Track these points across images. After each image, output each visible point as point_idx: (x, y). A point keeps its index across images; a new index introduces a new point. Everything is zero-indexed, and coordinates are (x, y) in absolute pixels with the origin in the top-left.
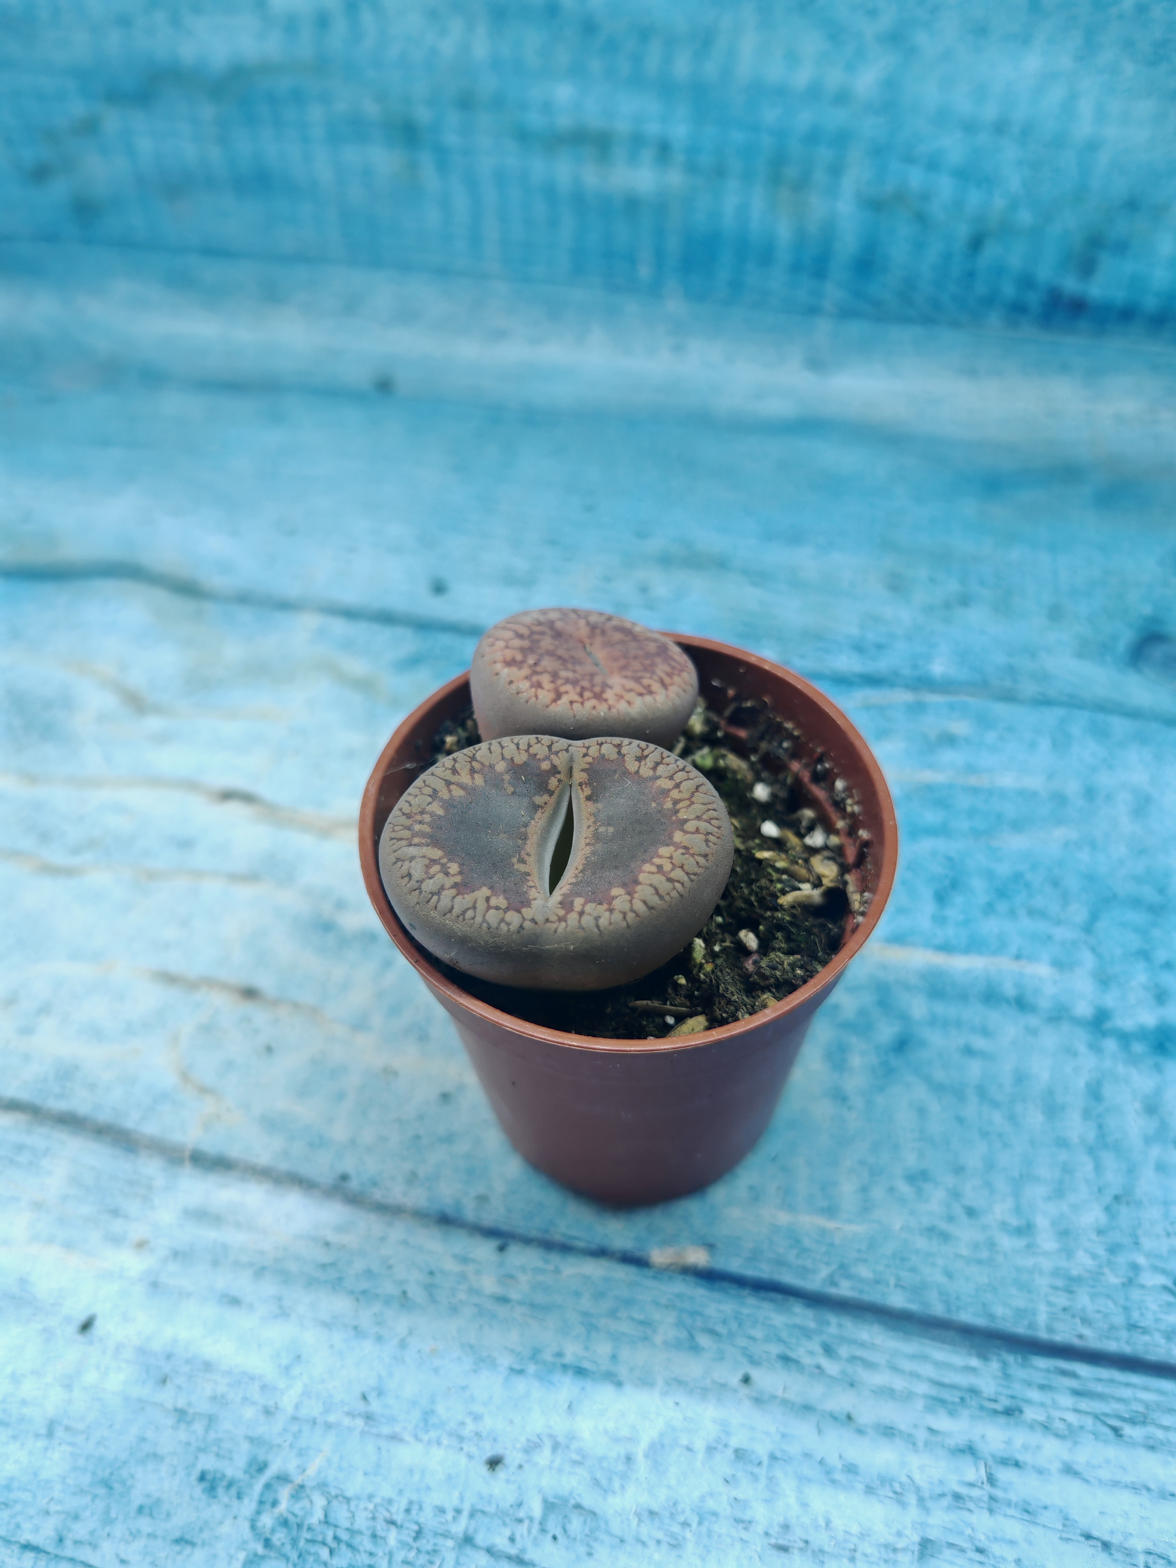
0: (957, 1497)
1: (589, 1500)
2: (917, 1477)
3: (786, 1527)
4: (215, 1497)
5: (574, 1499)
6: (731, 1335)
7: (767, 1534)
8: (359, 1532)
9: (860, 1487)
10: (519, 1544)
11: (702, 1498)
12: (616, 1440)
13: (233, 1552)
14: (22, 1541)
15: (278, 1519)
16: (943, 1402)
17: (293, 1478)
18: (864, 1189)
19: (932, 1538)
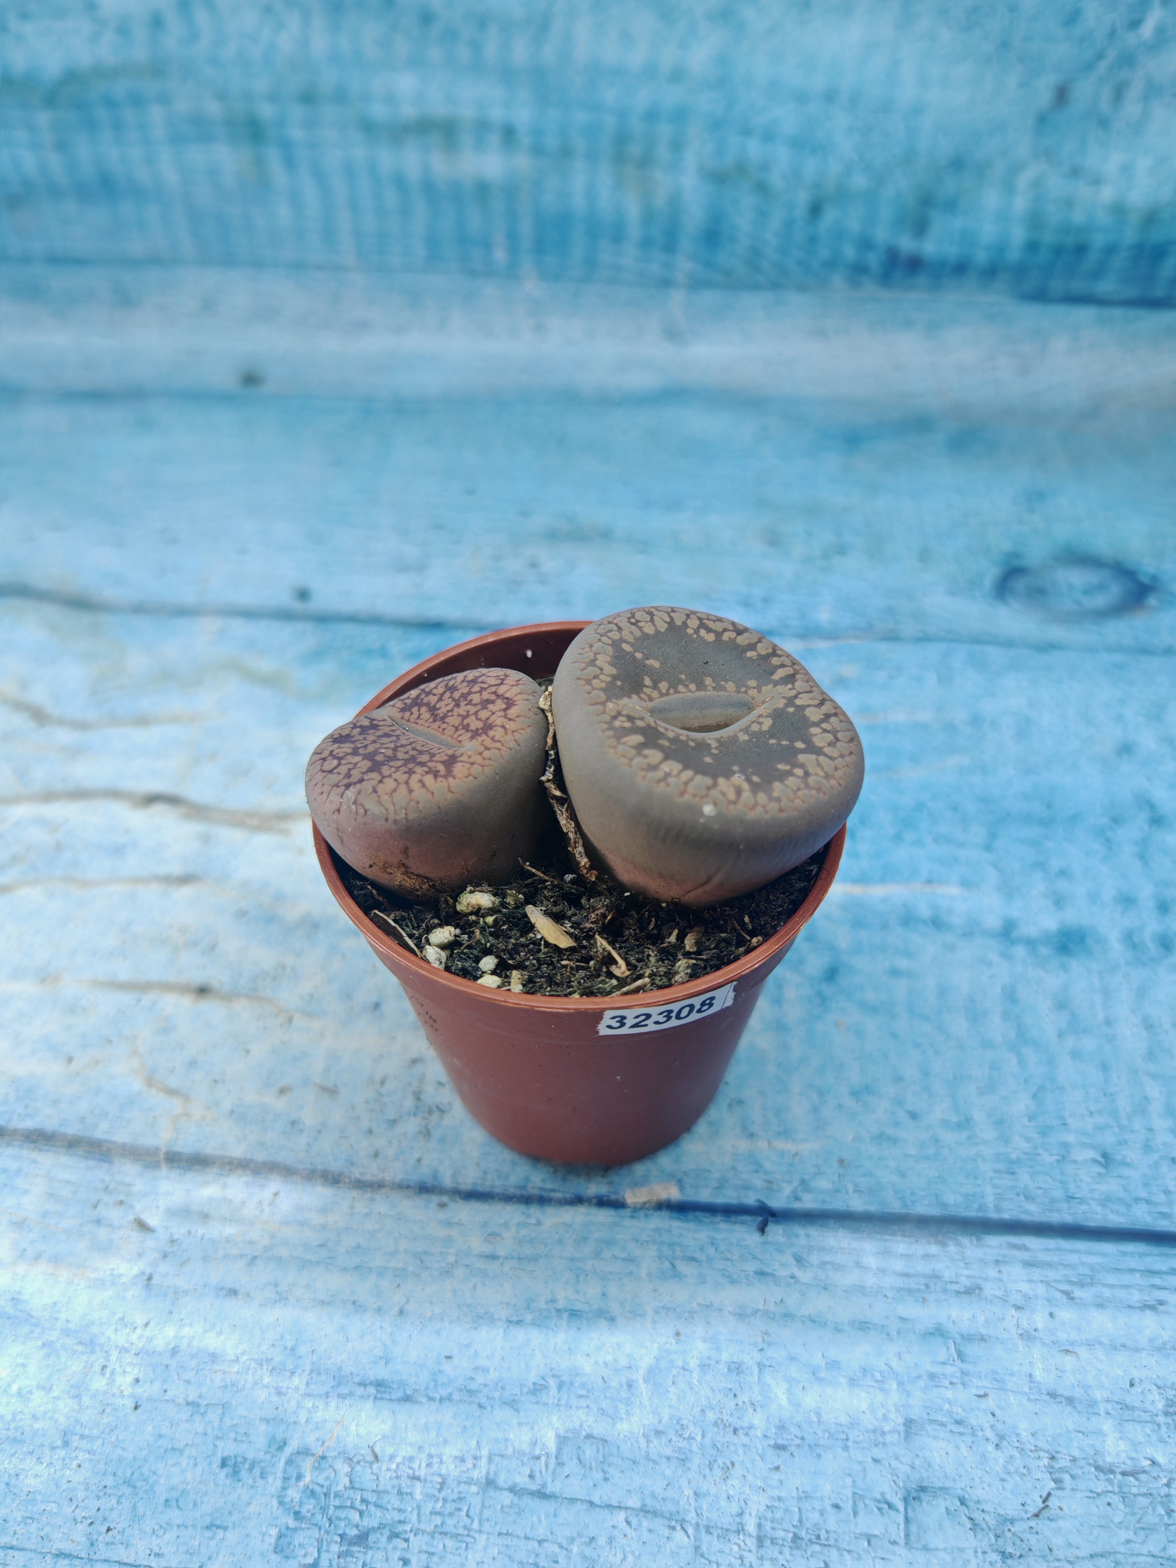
0: (932, 1376)
1: (600, 1428)
2: (894, 1363)
4: (239, 1480)
5: (585, 1430)
6: (709, 1259)
7: (765, 1436)
8: (386, 1492)
9: (844, 1381)
10: (539, 1481)
11: (703, 1412)
12: (617, 1371)
13: (264, 1529)
14: (53, 1551)
15: (304, 1491)
16: (910, 1291)
17: (314, 1451)
18: (815, 1110)
19: (914, 1418)
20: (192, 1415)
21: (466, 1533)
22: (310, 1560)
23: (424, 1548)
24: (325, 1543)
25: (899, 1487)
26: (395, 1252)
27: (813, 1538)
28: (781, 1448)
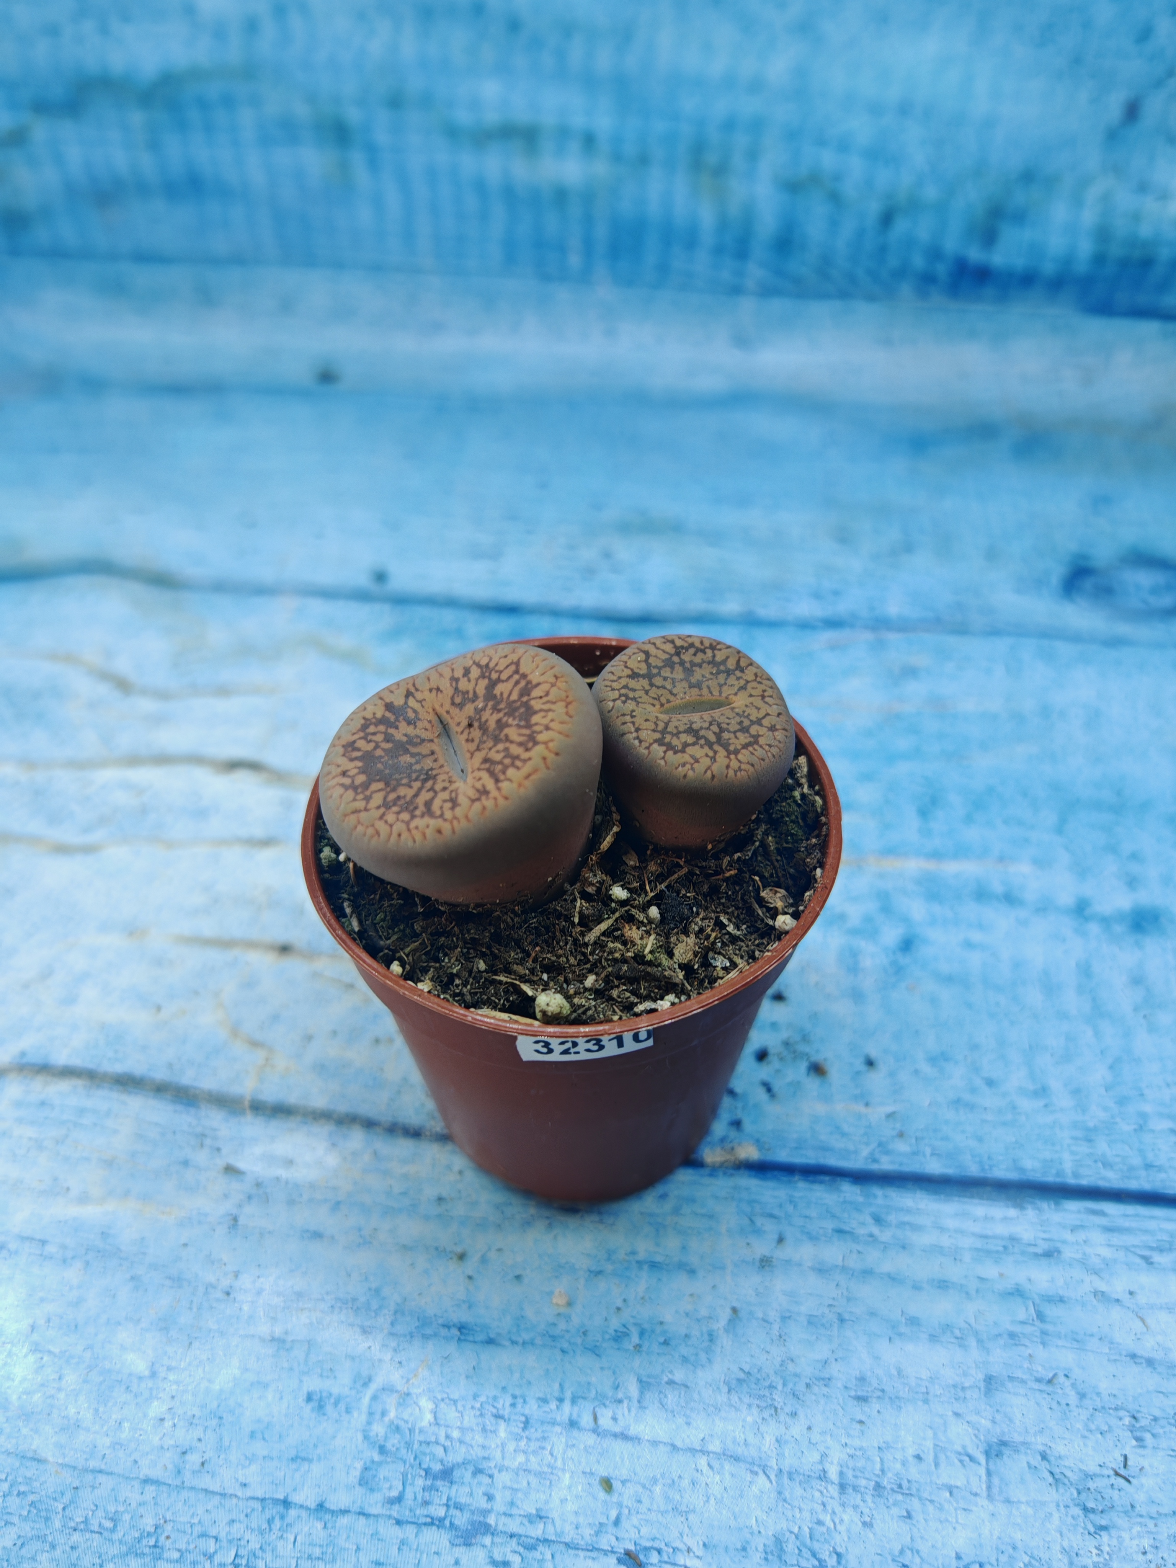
0: (1012, 1335)
1: (680, 1375)
2: (974, 1321)
3: (862, 1379)
4: (324, 1414)
5: (667, 1376)
6: (788, 1217)
7: (846, 1387)
8: (470, 1429)
9: (925, 1336)
10: (622, 1423)
11: (783, 1363)
12: (697, 1320)
13: (349, 1462)
14: (141, 1477)
15: (390, 1426)
16: (988, 1252)
17: (398, 1388)
18: (891, 1074)
19: (994, 1374)
20: (278, 1350)
21: (550, 1471)
22: (394, 1493)
23: (509, 1484)
24: (409, 1476)
25: (980, 1440)
27: (895, 1487)
28: (862, 1399)
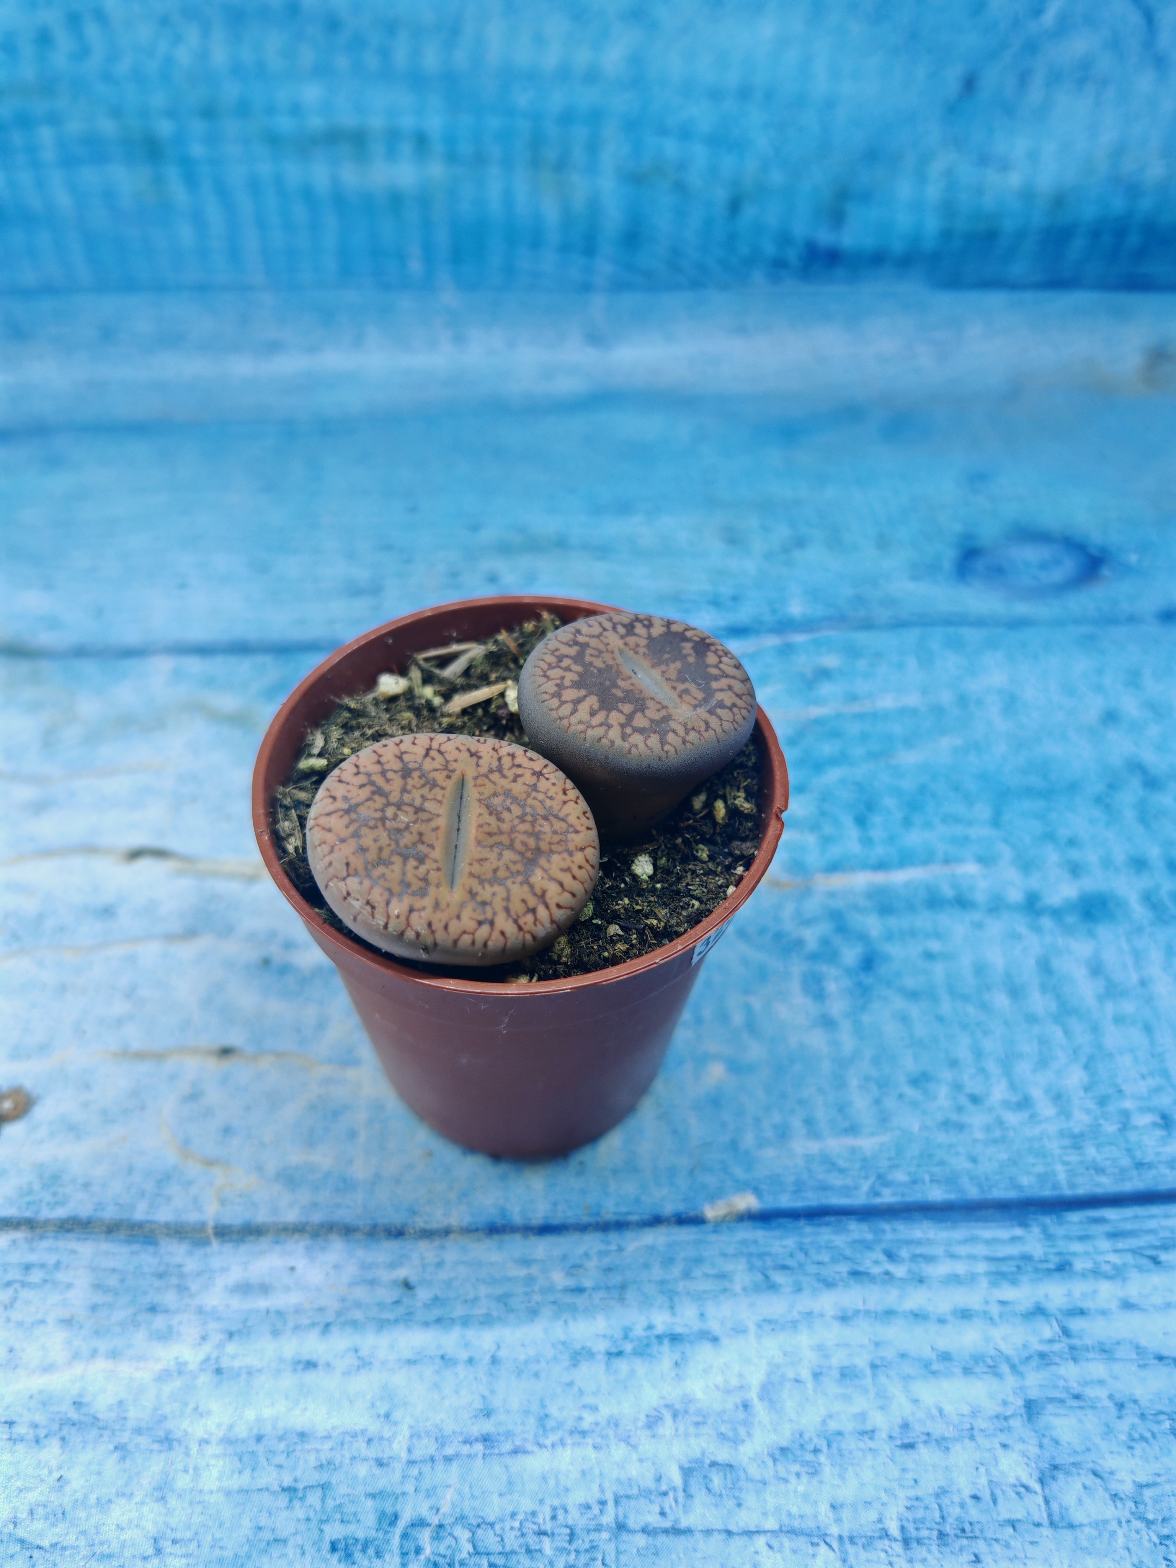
0: (1042, 1355)
1: (723, 1454)
2: (1003, 1347)
4: (353, 1564)
5: (708, 1458)
6: (801, 1265)
7: (891, 1437)
8: (513, 1552)
9: (958, 1371)
10: (671, 1517)
11: (824, 1422)
12: (728, 1392)
15: (427, 1564)
16: (1004, 1275)
17: (429, 1520)
18: (877, 1102)
19: (1033, 1398)
20: (290, 1501)
25: (1032, 1469)
26: (476, 1300)
27: (959, 1532)
28: (909, 1446)
